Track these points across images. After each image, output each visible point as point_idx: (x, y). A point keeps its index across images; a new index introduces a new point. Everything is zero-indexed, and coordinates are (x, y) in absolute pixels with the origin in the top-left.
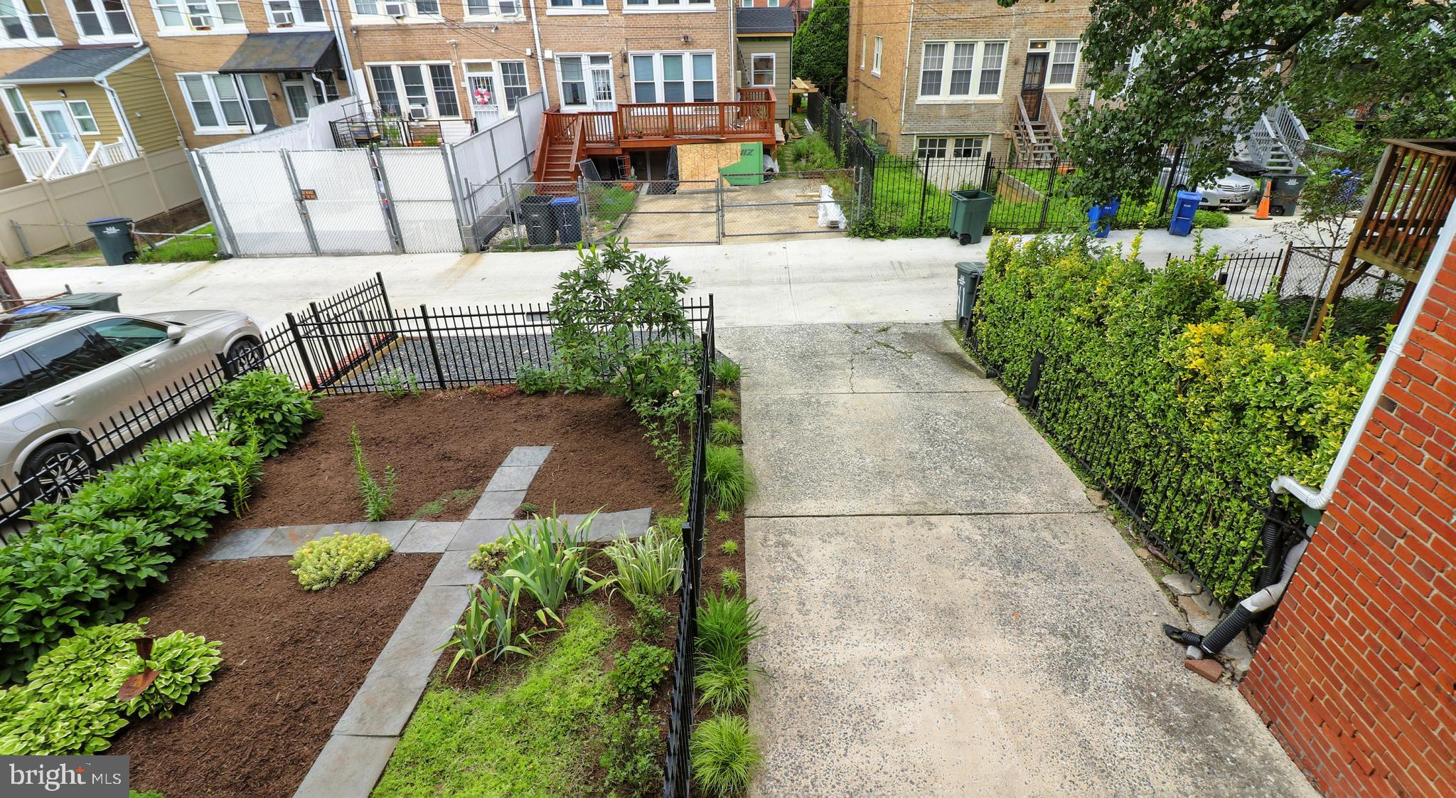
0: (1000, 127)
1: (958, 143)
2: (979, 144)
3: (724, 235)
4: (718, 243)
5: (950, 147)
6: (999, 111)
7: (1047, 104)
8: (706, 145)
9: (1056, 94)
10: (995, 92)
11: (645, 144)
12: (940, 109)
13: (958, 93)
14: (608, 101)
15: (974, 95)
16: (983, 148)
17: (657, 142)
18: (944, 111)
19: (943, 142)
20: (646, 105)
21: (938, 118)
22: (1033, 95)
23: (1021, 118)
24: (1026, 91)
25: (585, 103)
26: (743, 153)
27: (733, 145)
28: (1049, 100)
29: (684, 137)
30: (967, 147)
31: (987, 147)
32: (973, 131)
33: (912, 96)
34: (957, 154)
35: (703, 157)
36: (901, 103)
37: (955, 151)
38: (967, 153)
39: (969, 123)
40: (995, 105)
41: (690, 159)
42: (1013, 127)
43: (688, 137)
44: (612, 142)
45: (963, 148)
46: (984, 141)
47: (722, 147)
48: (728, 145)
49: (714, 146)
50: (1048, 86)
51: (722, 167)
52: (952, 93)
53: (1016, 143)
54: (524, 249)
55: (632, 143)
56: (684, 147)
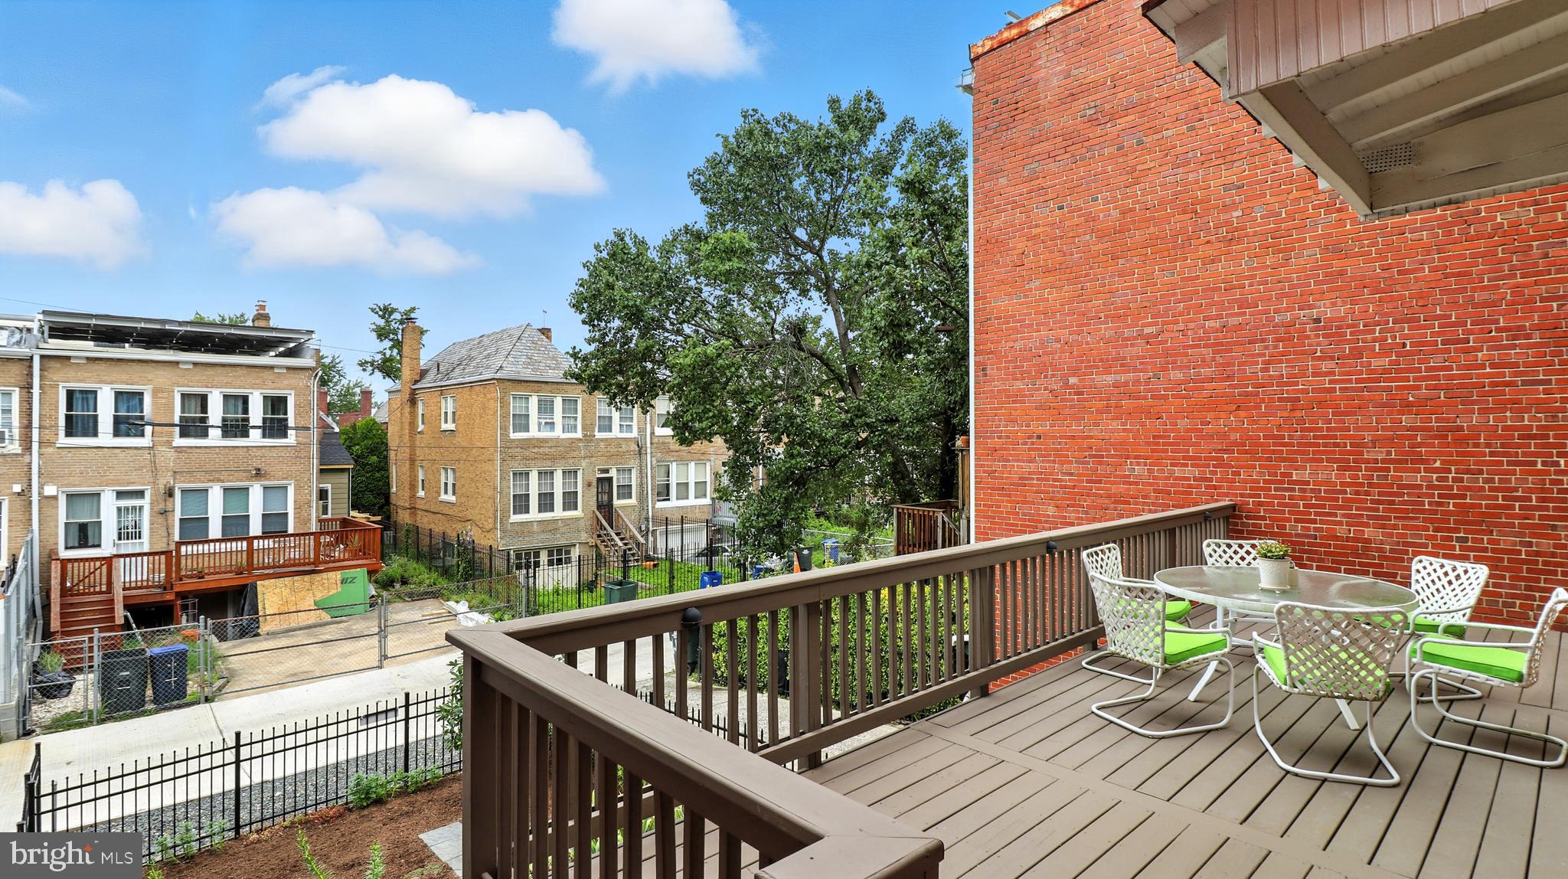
0: (584, 537)
1: (551, 553)
2: (568, 552)
3: (386, 657)
4: (380, 667)
5: (544, 557)
6: (582, 523)
7: (618, 515)
8: (296, 578)
9: (623, 507)
10: (576, 509)
11: (211, 582)
12: (532, 526)
13: (546, 511)
14: (138, 541)
15: (558, 512)
16: (572, 555)
17: (228, 580)
18: (535, 527)
19: (537, 555)
20: (195, 543)
21: (531, 533)
22: (606, 508)
23: (602, 527)
24: (599, 507)
25: (99, 546)
26: (344, 581)
27: (332, 575)
28: (620, 512)
29: (266, 572)
30: (559, 555)
31: (575, 553)
32: (563, 542)
33: (505, 516)
34: (551, 563)
35: (293, 590)
36: (495, 522)
37: (549, 560)
38: (559, 561)
39: (558, 536)
40: (577, 519)
41: (271, 595)
42: (595, 536)
43: (271, 571)
44: (159, 587)
45: (555, 557)
46: (572, 549)
47: (317, 577)
48: (324, 575)
49: (307, 578)
50: (616, 502)
51: (317, 599)
52: (564, 510)
53: (602, 548)
54: (102, 721)
55: (191, 584)
56: (267, 582)
